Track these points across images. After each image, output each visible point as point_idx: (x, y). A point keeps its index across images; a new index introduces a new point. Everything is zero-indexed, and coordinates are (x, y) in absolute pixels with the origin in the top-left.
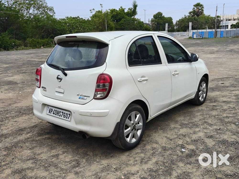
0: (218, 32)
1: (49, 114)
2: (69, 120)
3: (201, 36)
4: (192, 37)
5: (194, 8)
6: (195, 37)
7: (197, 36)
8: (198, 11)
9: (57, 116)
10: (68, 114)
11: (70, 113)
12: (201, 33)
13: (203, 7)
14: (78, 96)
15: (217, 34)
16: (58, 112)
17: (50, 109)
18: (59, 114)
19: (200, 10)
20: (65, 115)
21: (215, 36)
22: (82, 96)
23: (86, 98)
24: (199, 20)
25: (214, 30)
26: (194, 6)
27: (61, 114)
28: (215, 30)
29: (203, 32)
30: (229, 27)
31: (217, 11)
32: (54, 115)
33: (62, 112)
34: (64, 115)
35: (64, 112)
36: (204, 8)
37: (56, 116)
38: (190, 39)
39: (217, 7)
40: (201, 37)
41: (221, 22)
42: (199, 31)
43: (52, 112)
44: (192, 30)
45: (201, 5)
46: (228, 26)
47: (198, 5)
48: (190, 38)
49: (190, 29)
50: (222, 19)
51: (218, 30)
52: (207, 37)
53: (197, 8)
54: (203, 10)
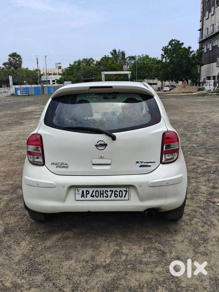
0: (44, 88)
1: (83, 199)
2: (126, 198)
3: (27, 92)
4: (15, 94)
5: (10, 59)
6: (19, 94)
7: (22, 92)
8: (16, 63)
9: (102, 199)
10: (123, 191)
11: (127, 189)
12: (25, 89)
13: (20, 58)
14: (137, 164)
15: (44, 90)
16: (102, 193)
17: (83, 191)
18: (105, 195)
19: (18, 62)
20: (118, 193)
21: (43, 93)
22: (144, 163)
23: (150, 164)
24: (18, 73)
25: (40, 86)
26: (9, 56)
27: (109, 194)
28: (42, 86)
29: (28, 88)
30: (51, 82)
31: (38, 63)
32: (95, 198)
33: (110, 191)
34: (115, 194)
35: (114, 189)
36: (22, 59)
37: (99, 198)
38: (13, 97)
39: (37, 59)
40: (26, 94)
41: (42, 77)
42: (22, 86)
43: (89, 196)
44: (14, 86)
45: (18, 56)
46: (49, 81)
47: (14, 55)
48: (12, 95)
49: (11, 84)
50: (42, 73)
51: (45, 85)
52: (34, 94)
53: (14, 59)
54: (21, 62)
